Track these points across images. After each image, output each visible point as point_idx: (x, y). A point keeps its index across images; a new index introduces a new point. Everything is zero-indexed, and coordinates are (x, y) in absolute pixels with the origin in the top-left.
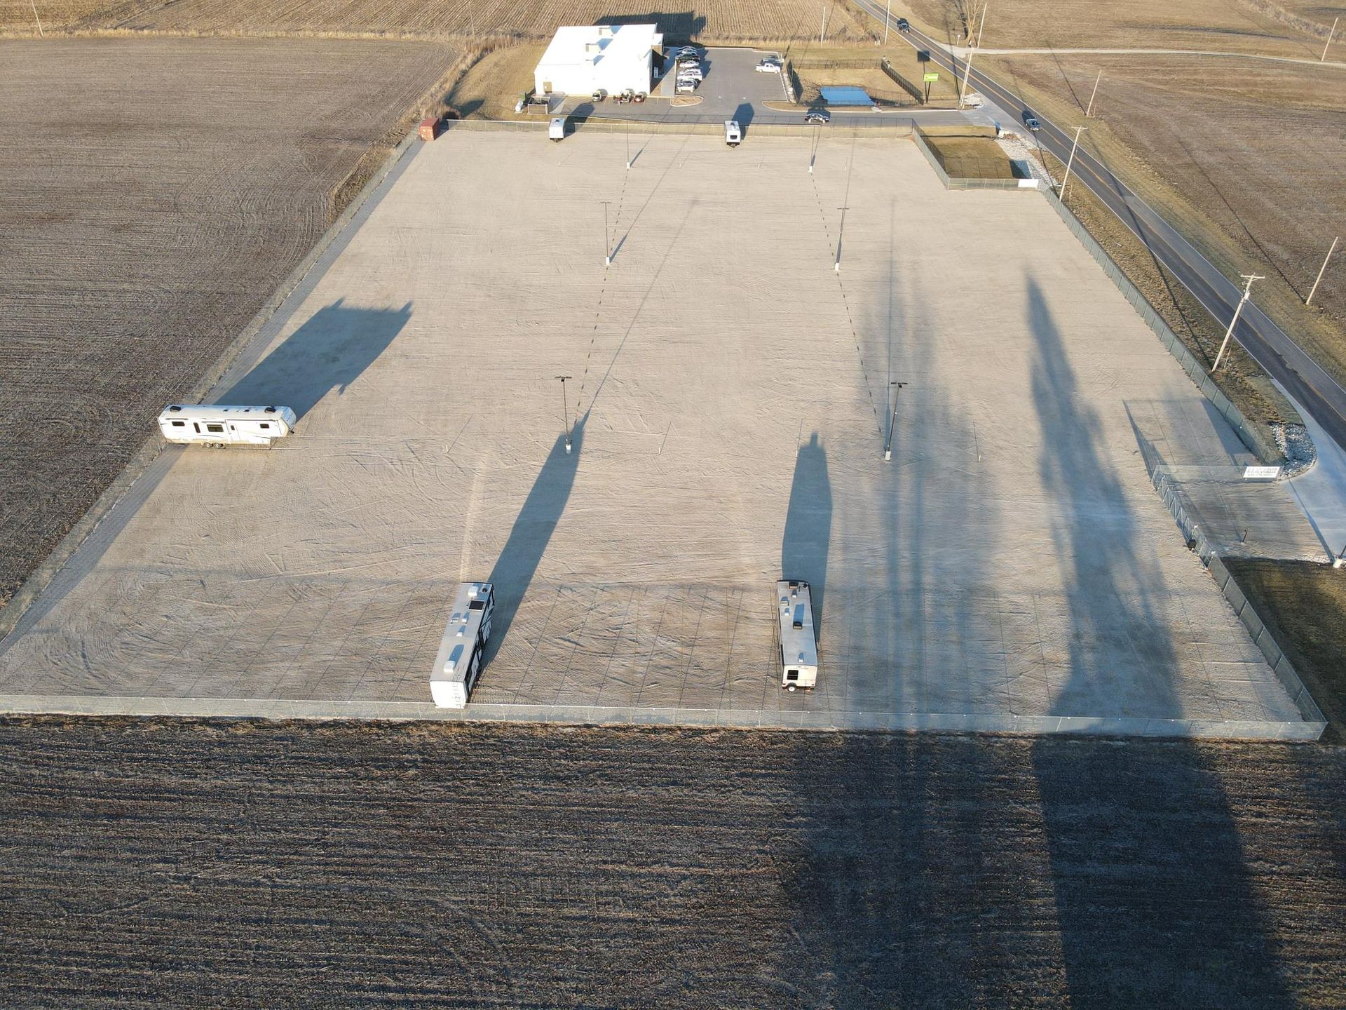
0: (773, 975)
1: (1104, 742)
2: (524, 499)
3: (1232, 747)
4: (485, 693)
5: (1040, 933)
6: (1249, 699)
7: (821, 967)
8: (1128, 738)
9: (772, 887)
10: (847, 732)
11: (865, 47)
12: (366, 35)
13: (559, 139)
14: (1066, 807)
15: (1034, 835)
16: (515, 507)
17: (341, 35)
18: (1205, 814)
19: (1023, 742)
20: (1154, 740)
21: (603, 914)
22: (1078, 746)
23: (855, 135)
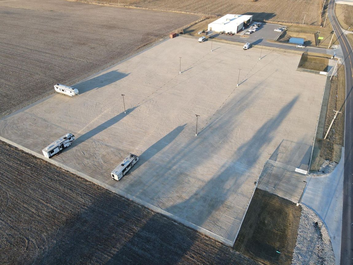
0: (45, 236)
1: (173, 222)
2: (106, 121)
3: (205, 238)
4: (57, 158)
5: (106, 256)
6: (225, 228)
7: (55, 239)
8: (180, 223)
9: (64, 218)
10: (116, 194)
11: (316, 28)
12: (183, 12)
13: (201, 42)
14: (145, 232)
15: (130, 234)
16: (103, 122)
17: (178, 12)
18: (178, 250)
19: (153, 213)
20: (186, 226)
21: (30, 209)
22: (165, 220)
23: (285, 52)
